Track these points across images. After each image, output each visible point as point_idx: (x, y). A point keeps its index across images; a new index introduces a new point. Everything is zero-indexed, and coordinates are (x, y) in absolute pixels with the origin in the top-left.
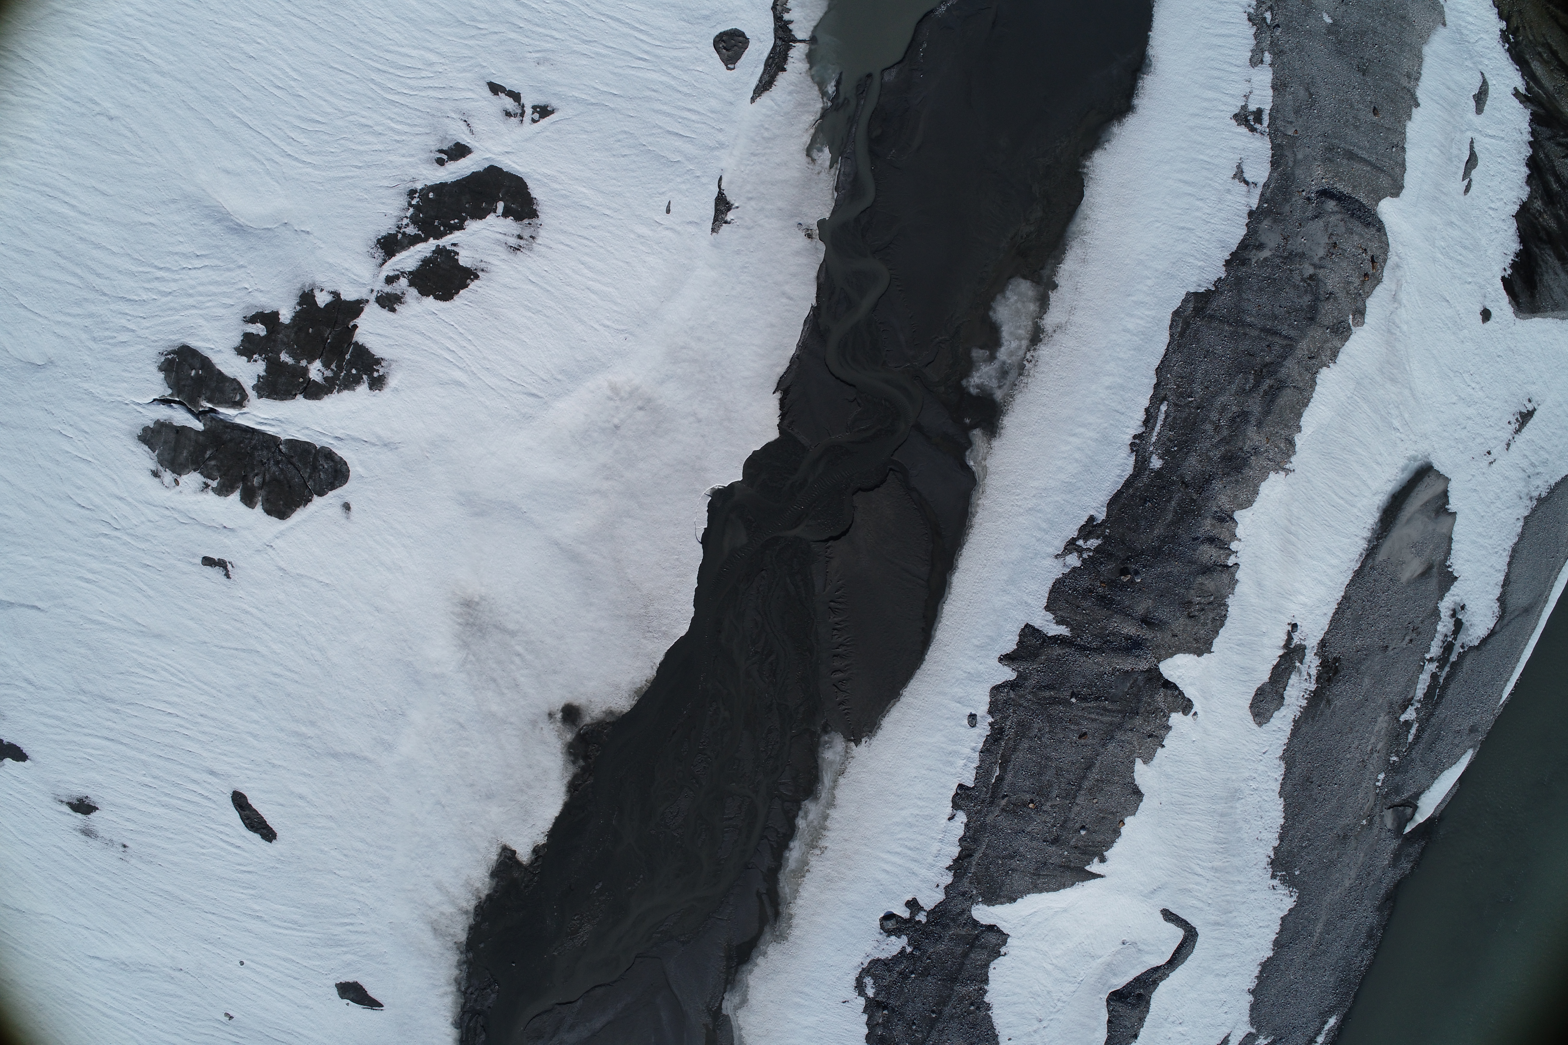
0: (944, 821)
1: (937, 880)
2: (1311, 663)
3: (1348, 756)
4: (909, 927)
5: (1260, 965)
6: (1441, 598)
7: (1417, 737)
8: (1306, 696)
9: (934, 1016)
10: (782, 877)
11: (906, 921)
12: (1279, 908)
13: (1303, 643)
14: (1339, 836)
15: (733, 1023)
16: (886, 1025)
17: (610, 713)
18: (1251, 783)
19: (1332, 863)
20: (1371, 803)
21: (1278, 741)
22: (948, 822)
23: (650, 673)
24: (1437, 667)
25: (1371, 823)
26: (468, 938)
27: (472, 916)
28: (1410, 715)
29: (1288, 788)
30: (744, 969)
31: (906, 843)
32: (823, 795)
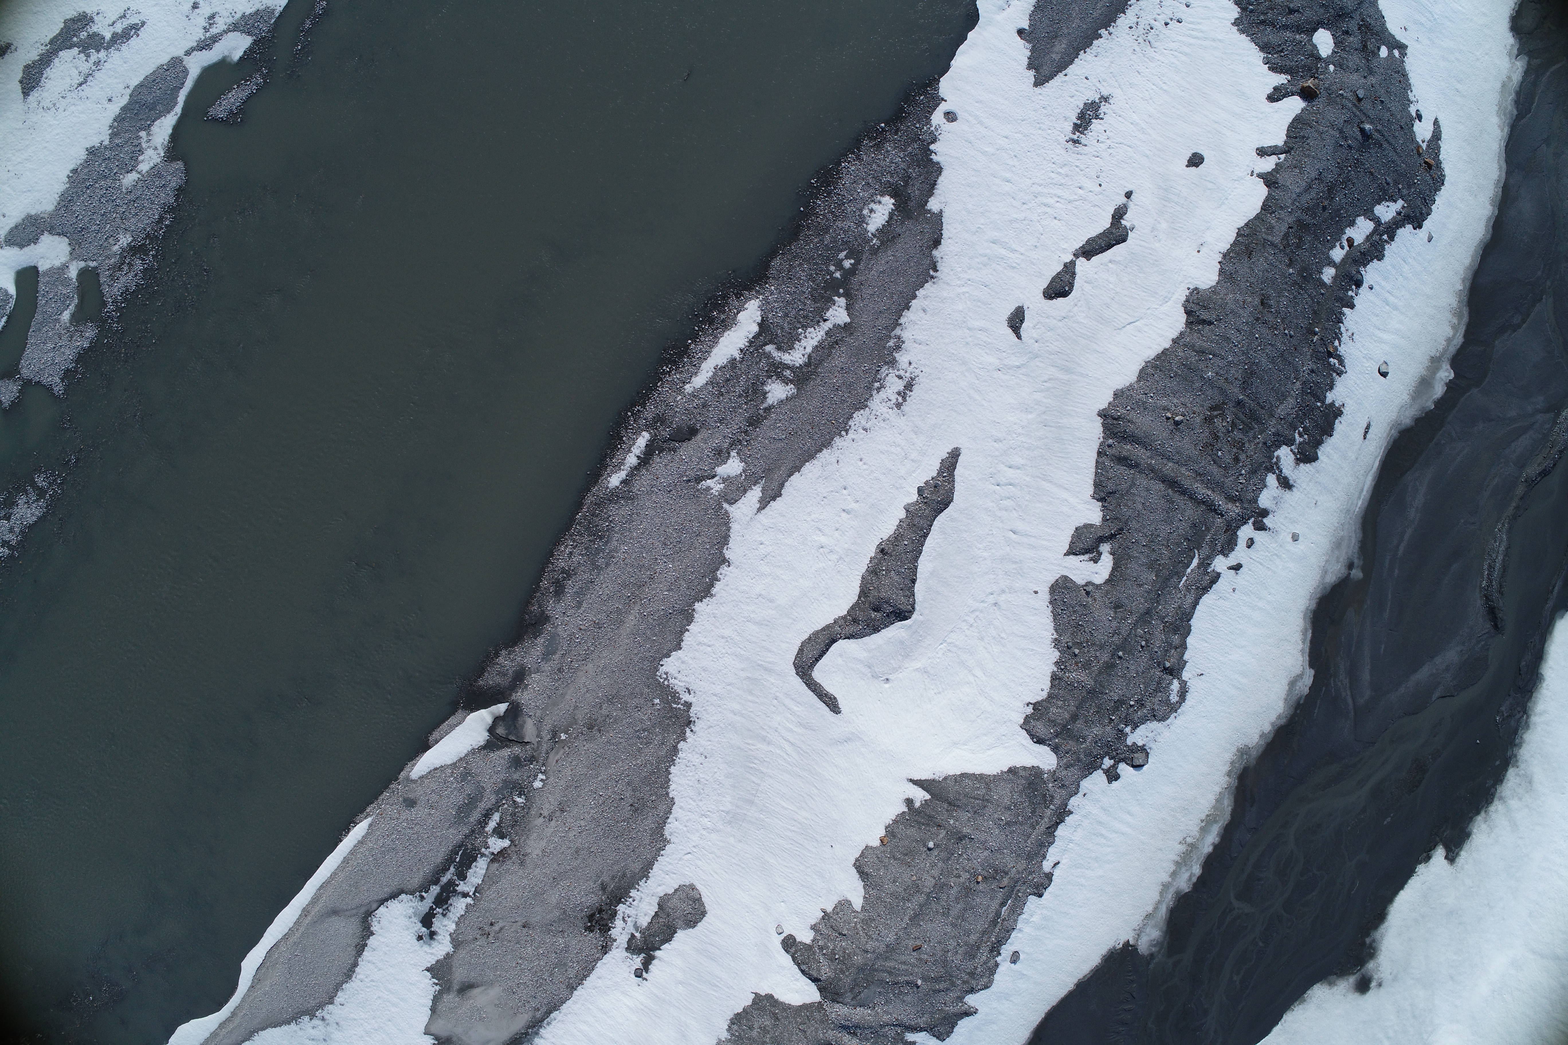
0: (1063, 862)
1: (1085, 801)
2: (620, 932)
3: (583, 823)
4: (1122, 754)
5: (712, 595)
6: (448, 956)
7: (487, 815)
8: (631, 900)
9: (1121, 653)
10: (1227, 817)
11: (1123, 760)
12: (683, 662)
13: (629, 955)
14: (599, 731)
15: (1308, 658)
16: (1169, 646)
17: (1331, 984)
18: (709, 825)
19: (610, 700)
20: (553, 758)
21: (670, 861)
22: (1060, 860)
23: (1288, 1018)
24: (457, 885)
25: (555, 734)
26: (1507, 770)
27: (1497, 795)
28: (497, 844)
29: (662, 808)
30: (1284, 720)
31: (1105, 841)
32: (1170, 896)
